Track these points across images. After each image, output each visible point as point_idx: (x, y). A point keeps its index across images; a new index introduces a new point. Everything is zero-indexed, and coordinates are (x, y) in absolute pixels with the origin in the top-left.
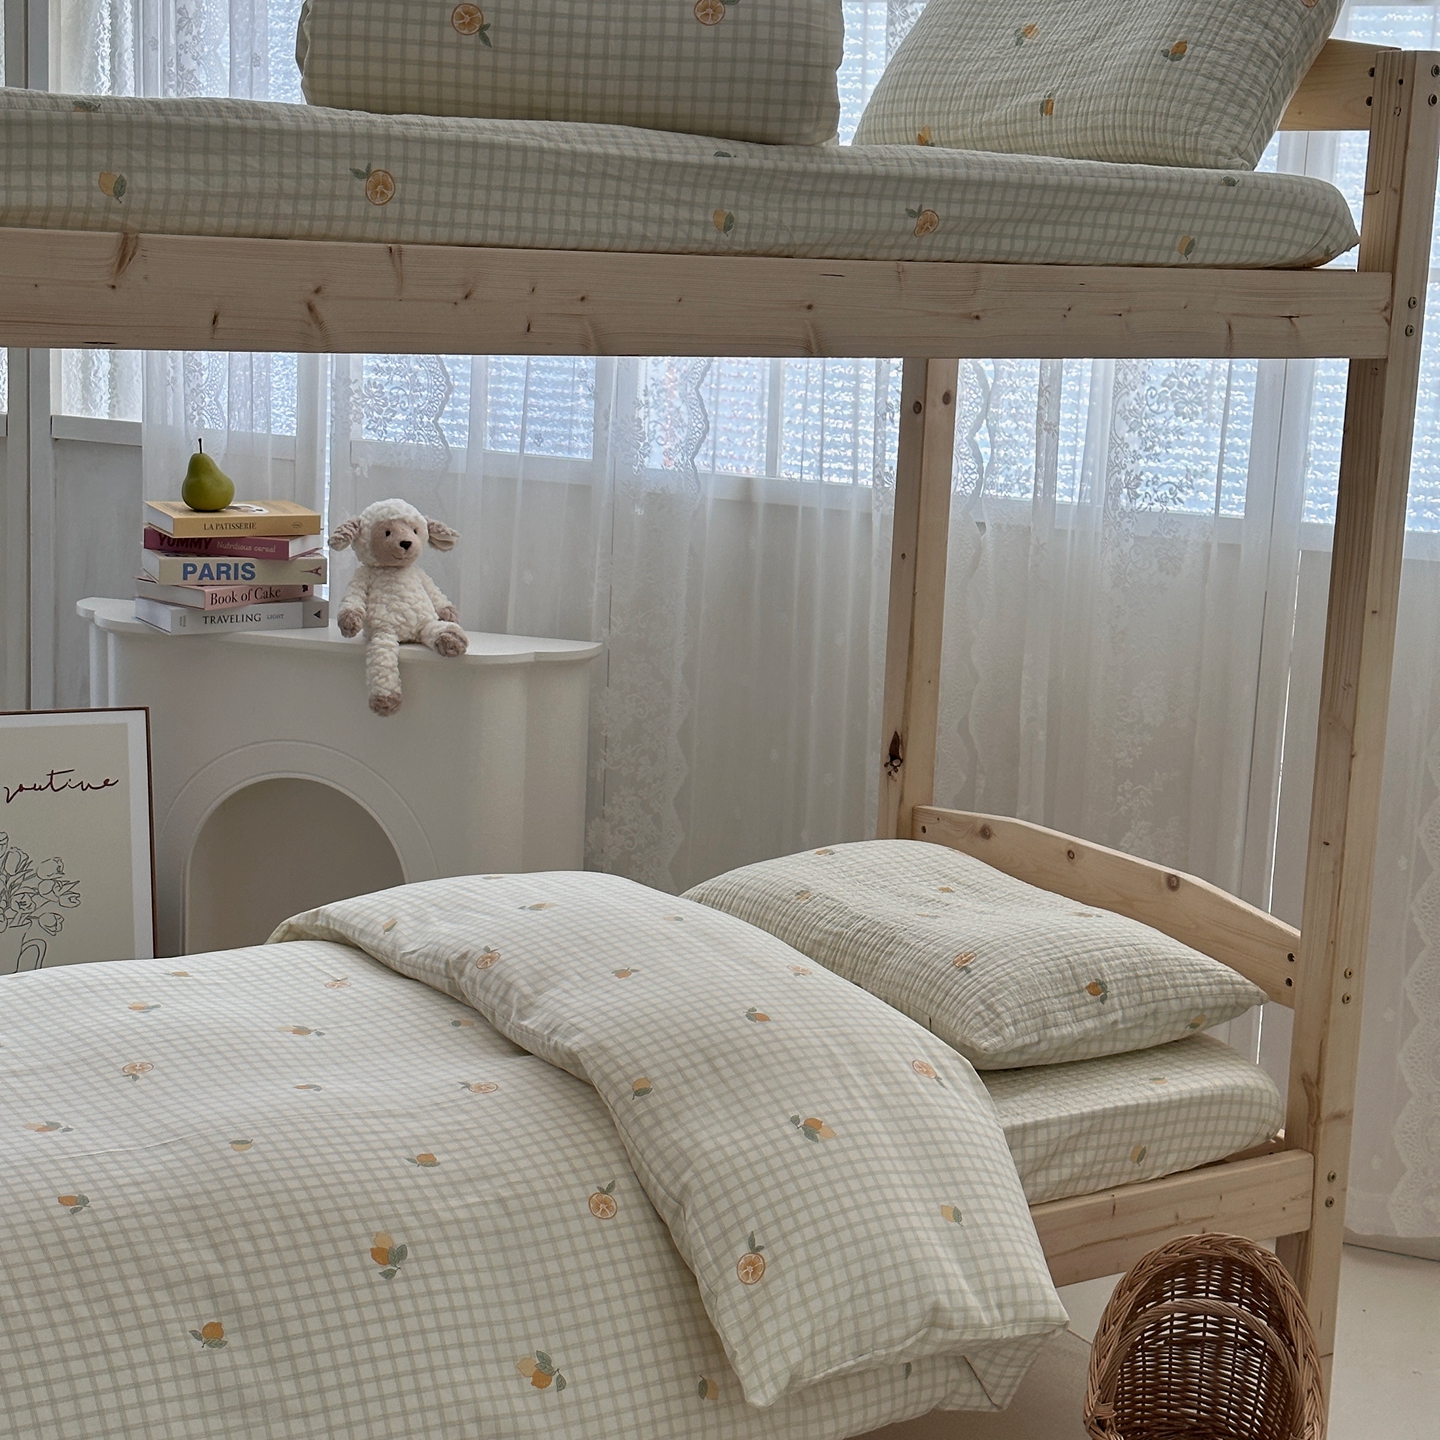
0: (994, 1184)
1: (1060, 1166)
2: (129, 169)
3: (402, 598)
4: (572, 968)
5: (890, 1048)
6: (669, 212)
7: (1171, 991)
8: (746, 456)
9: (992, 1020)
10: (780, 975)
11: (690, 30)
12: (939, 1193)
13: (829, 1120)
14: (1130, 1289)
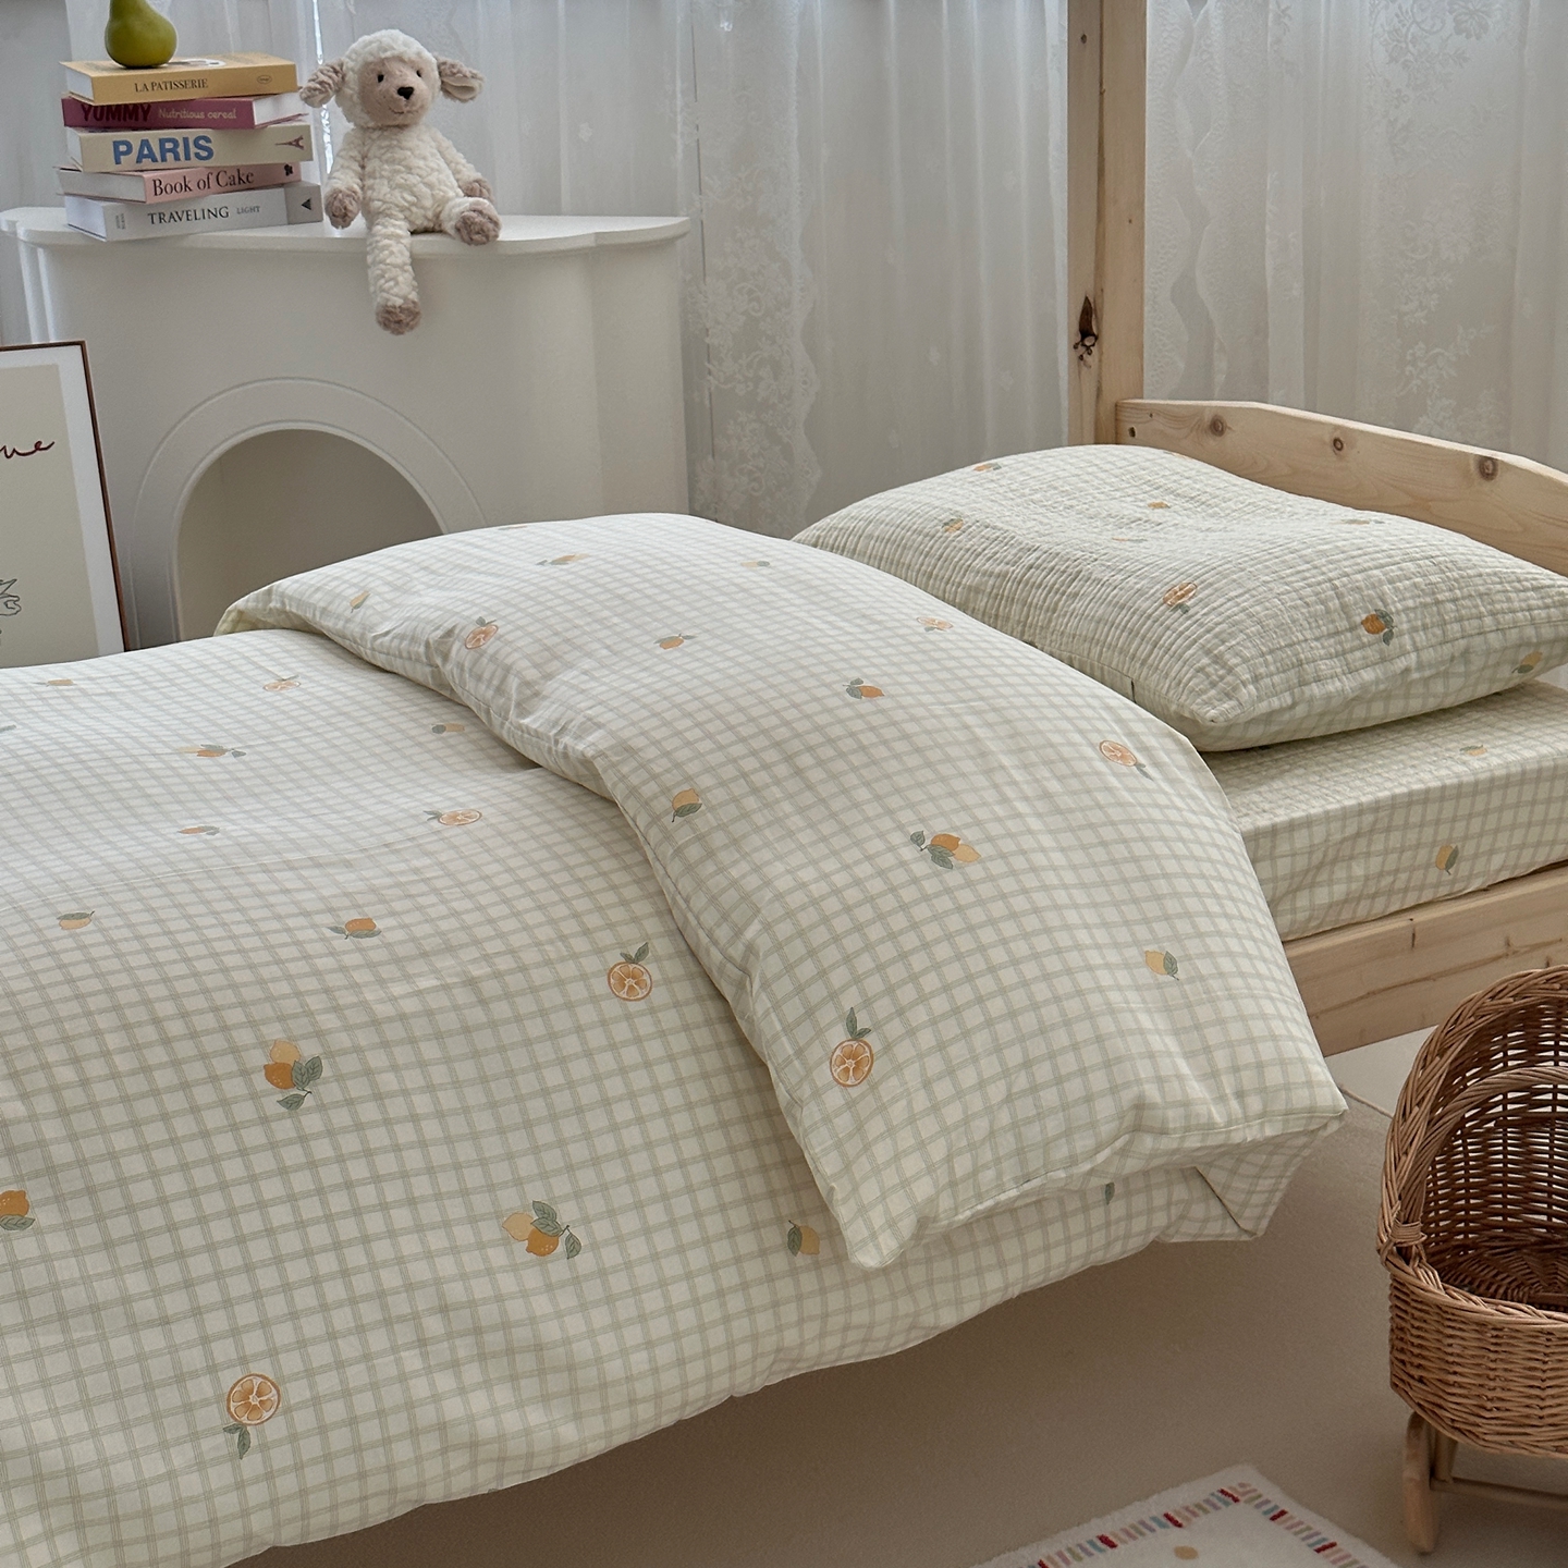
0: (1227, 916)
1: (1330, 882)
3: (409, 169)
5: (1065, 725)
7: (1488, 620)
9: (1222, 678)
12: (1142, 932)
13: (970, 835)
14: (1441, 1054)
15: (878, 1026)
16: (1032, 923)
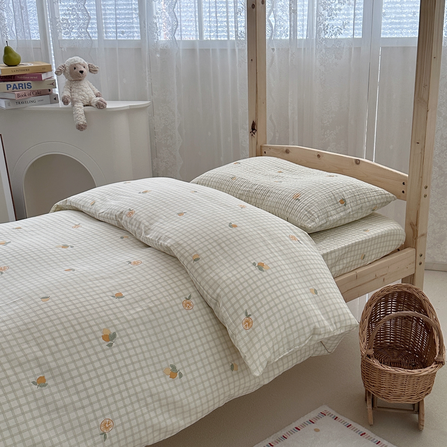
0: (325, 278)
1: (339, 265)
3: (83, 91)
4: (162, 214)
5: (280, 232)
8: (192, 34)
9: (311, 217)
10: (236, 209)
12: (308, 284)
13: (266, 262)
14: (370, 306)
15: (253, 313)
16: (284, 284)
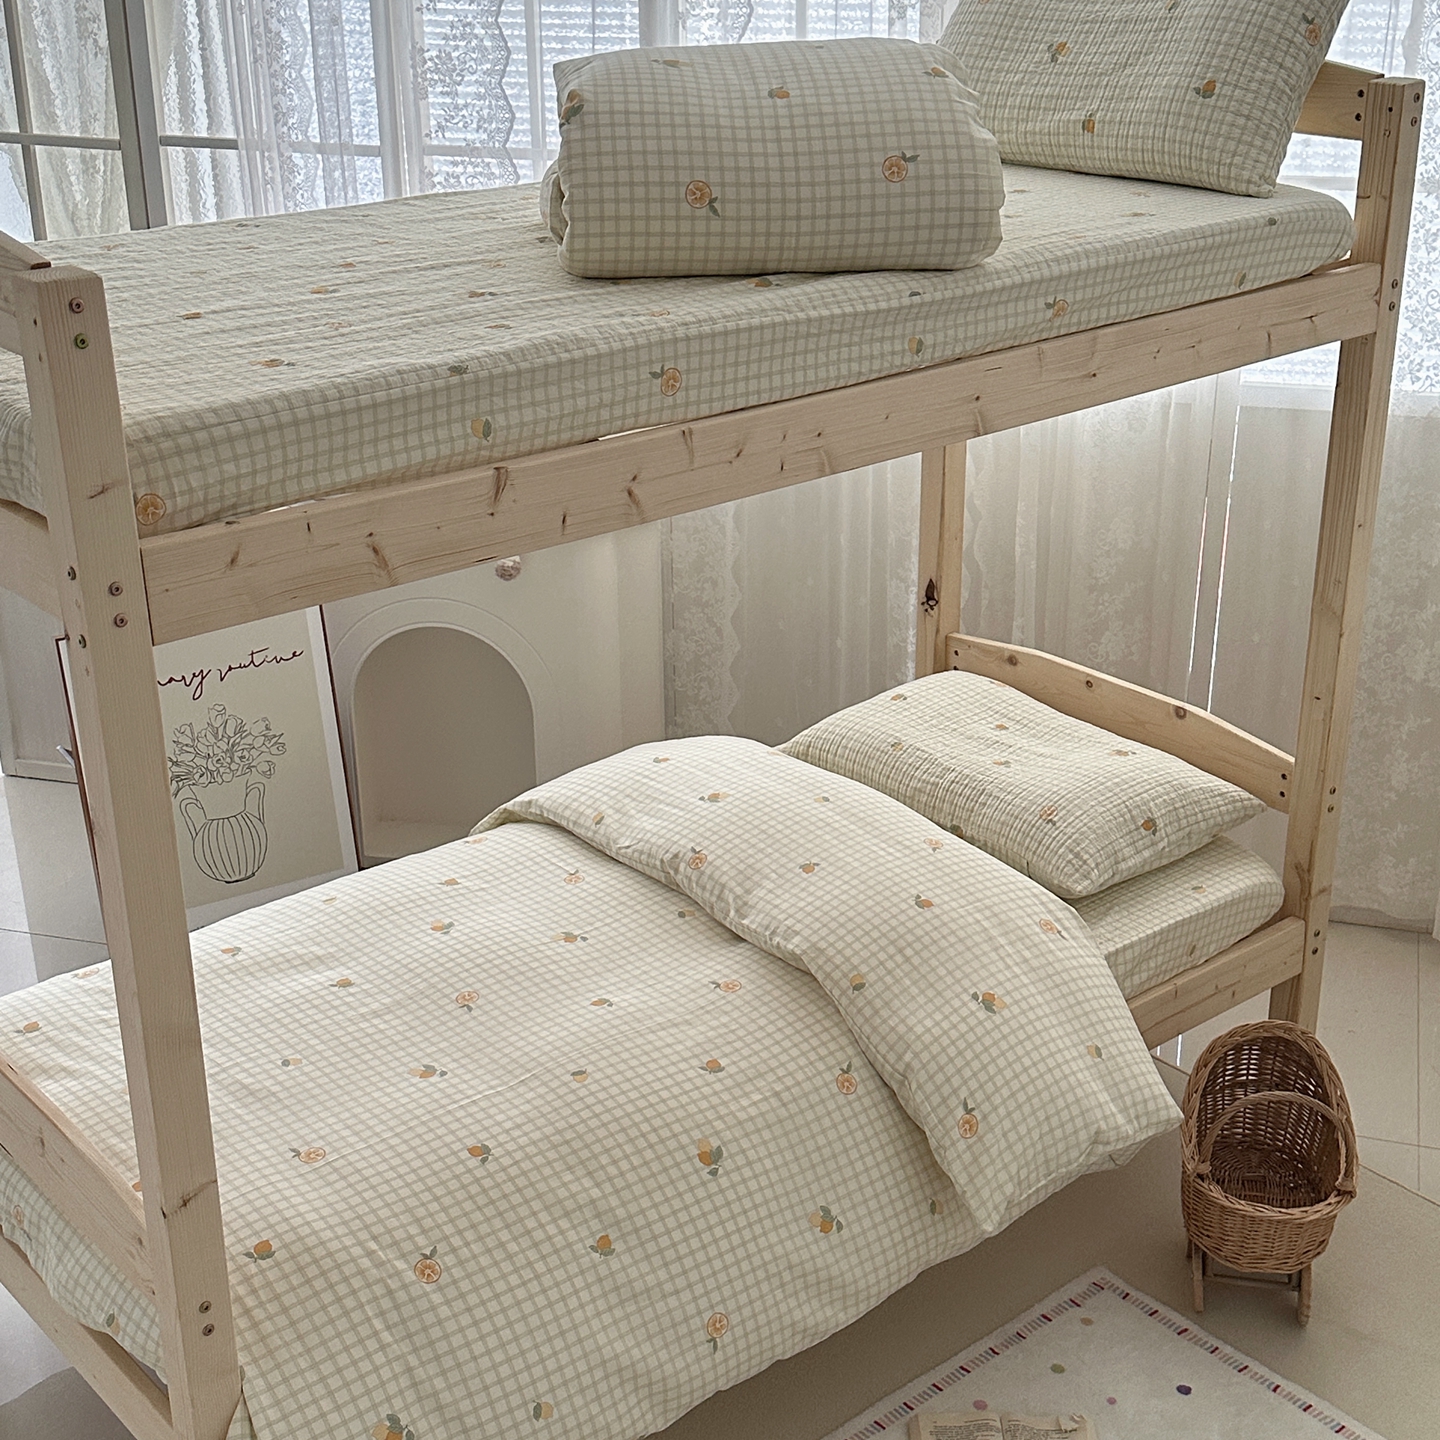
1: (1140, 972)
2: (492, 412)
4: (767, 866)
5: (1020, 912)
6: (877, 348)
7: (1199, 816)
9: (1081, 867)
10: (923, 853)
11: (881, 188)
12: (1083, 1035)
13: (998, 992)
15: (978, 1106)
16: (1037, 1040)
